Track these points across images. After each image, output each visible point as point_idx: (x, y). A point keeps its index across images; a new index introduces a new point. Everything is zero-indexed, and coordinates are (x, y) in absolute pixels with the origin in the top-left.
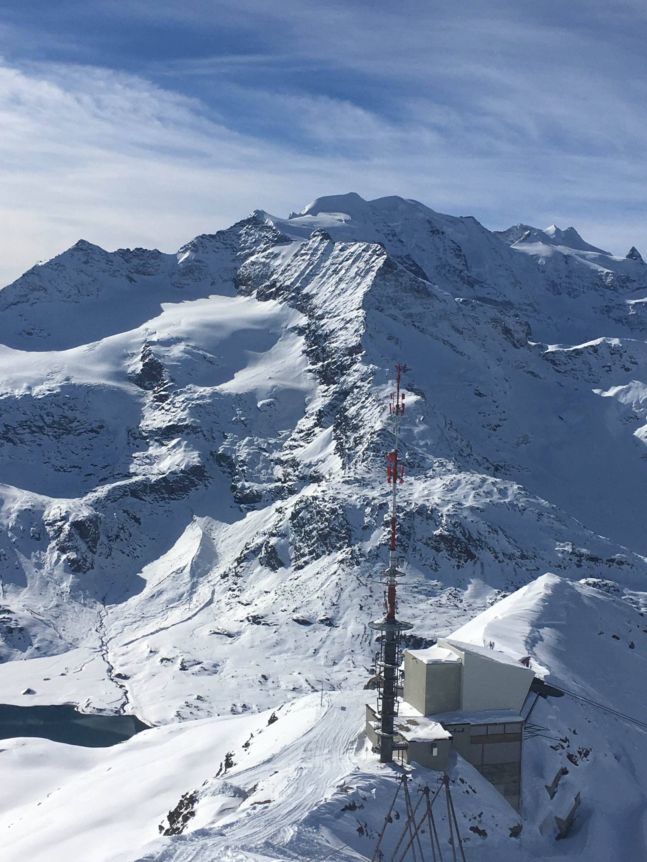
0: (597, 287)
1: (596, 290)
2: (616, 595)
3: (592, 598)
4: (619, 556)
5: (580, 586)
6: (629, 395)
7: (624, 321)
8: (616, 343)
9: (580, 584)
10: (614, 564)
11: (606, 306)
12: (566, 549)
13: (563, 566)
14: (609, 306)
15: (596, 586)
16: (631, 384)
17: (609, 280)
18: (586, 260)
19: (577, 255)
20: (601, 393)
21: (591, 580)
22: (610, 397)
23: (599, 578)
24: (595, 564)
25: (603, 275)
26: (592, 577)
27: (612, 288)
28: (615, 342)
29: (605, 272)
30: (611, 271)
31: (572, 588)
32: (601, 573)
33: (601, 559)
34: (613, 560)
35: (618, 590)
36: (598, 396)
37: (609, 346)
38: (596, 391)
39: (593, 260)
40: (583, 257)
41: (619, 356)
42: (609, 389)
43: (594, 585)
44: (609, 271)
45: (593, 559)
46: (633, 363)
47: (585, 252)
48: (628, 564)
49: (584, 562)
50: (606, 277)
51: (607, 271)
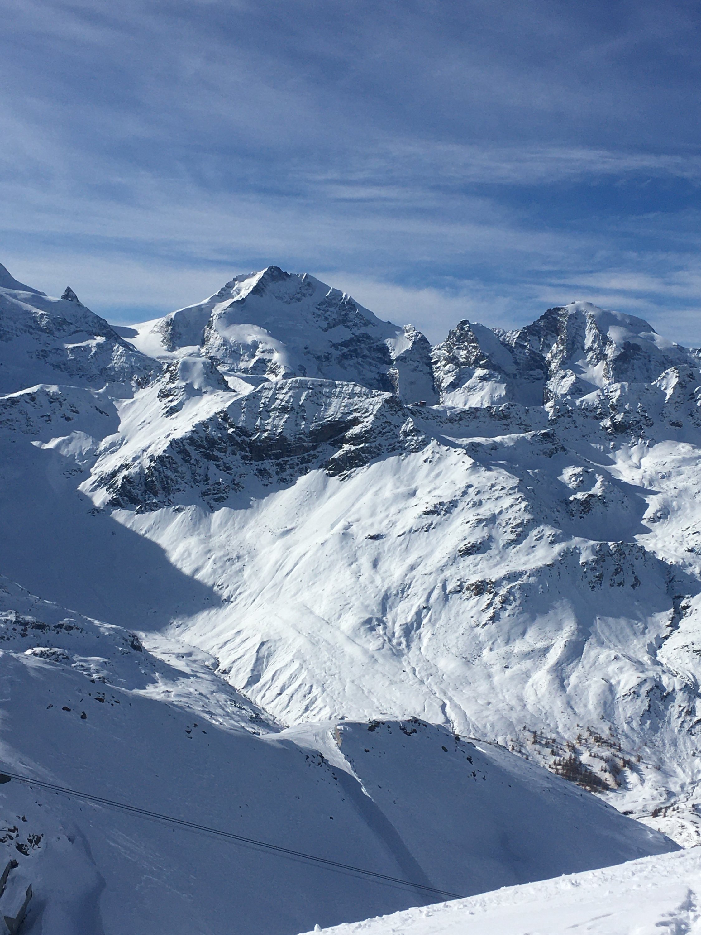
0: (31, 330)
1: (31, 334)
2: (66, 663)
3: (39, 670)
4: (66, 621)
5: (25, 657)
6: (71, 446)
7: (62, 366)
8: (55, 391)
9: (25, 655)
10: (63, 630)
11: (42, 351)
12: (9, 618)
13: (6, 637)
14: (45, 350)
15: (44, 655)
16: (73, 434)
17: (44, 323)
18: (18, 300)
19: (7, 294)
20: (41, 445)
21: (38, 650)
22: (50, 449)
23: (46, 647)
24: (42, 631)
25: (37, 317)
26: (38, 646)
27: (48, 331)
28: (53, 389)
29: (40, 313)
30: (46, 313)
31: (17, 660)
32: (48, 641)
33: (48, 626)
34: (60, 626)
35: (67, 658)
36: (38, 449)
37: (47, 394)
38: (35, 443)
39: (26, 300)
40: (15, 296)
41: (58, 404)
42: (50, 440)
43: (42, 654)
44: (43, 312)
45: (40, 627)
46: (74, 412)
47: (16, 291)
48: (77, 629)
49: (30, 631)
50: (40, 318)
51: (41, 312)
